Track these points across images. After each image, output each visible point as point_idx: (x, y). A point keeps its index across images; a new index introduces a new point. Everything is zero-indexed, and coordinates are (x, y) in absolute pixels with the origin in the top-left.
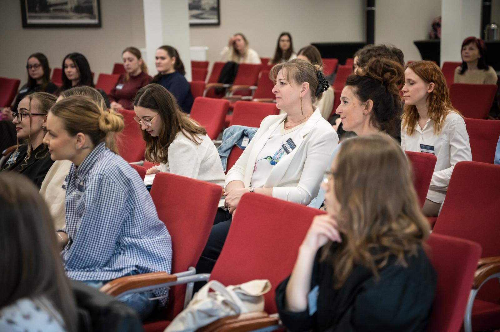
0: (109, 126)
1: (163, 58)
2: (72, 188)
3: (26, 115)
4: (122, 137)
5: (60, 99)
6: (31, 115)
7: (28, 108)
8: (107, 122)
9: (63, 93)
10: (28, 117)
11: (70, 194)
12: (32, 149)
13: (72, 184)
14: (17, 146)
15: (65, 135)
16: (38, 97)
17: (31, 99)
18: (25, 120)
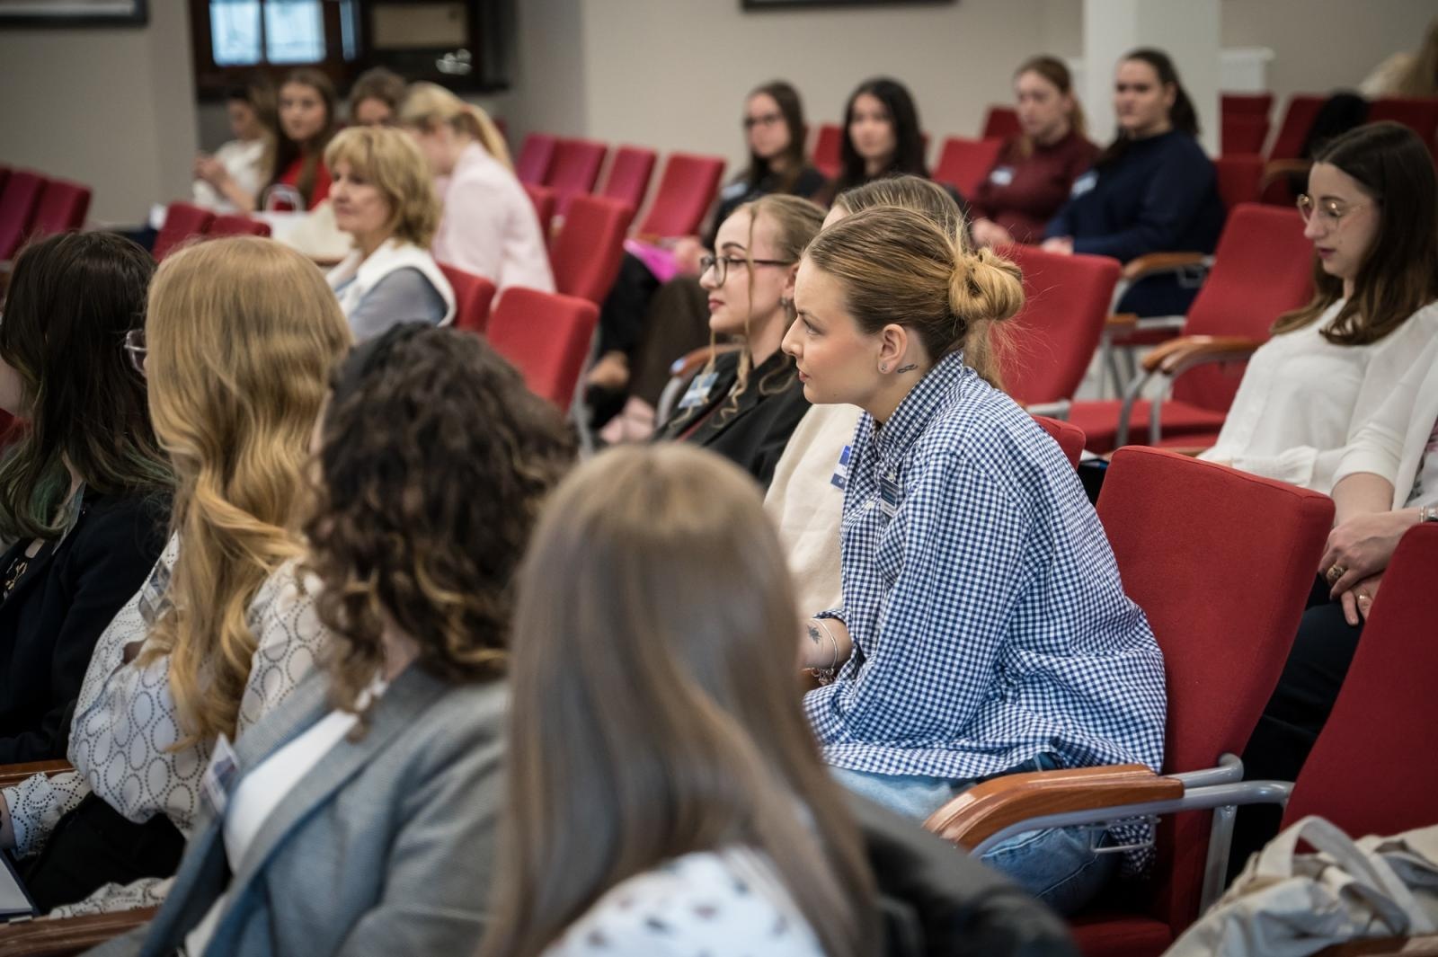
0: (980, 303)
1: (1141, 88)
2: (862, 488)
3: (738, 262)
4: (1016, 336)
5: (836, 216)
6: (752, 264)
7: (744, 244)
8: (974, 289)
9: (843, 197)
10: (743, 269)
11: (858, 506)
12: (751, 364)
13: (863, 475)
14: (712, 351)
15: (848, 330)
16: (773, 210)
17: (754, 216)
18: (736, 277)
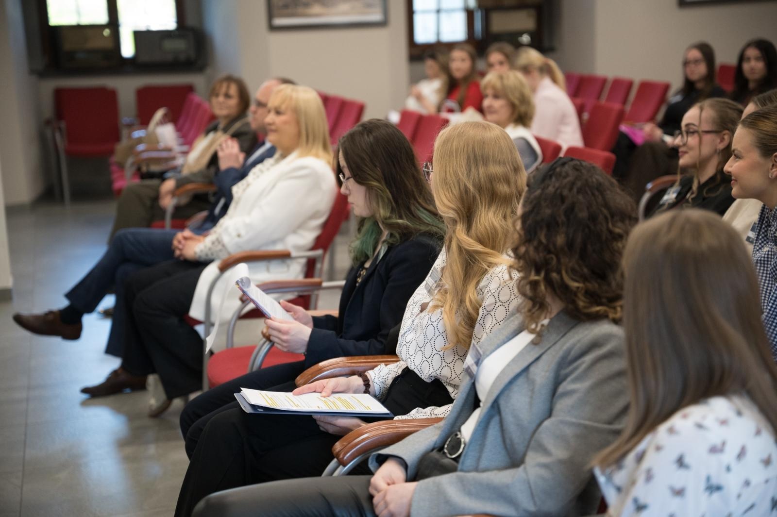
2: (762, 242)
3: (693, 133)
6: (701, 133)
7: (697, 123)
9: (756, 98)
10: (696, 135)
11: (760, 250)
12: (699, 182)
13: (763, 235)
14: (678, 177)
16: (712, 106)
17: (702, 109)
18: (692, 140)
